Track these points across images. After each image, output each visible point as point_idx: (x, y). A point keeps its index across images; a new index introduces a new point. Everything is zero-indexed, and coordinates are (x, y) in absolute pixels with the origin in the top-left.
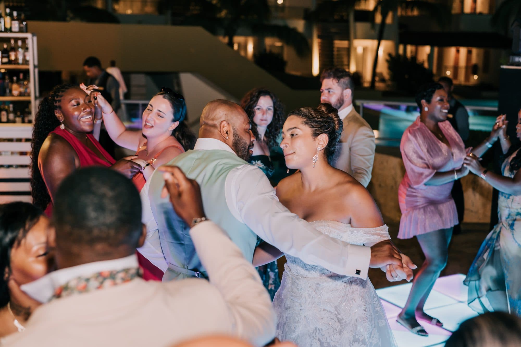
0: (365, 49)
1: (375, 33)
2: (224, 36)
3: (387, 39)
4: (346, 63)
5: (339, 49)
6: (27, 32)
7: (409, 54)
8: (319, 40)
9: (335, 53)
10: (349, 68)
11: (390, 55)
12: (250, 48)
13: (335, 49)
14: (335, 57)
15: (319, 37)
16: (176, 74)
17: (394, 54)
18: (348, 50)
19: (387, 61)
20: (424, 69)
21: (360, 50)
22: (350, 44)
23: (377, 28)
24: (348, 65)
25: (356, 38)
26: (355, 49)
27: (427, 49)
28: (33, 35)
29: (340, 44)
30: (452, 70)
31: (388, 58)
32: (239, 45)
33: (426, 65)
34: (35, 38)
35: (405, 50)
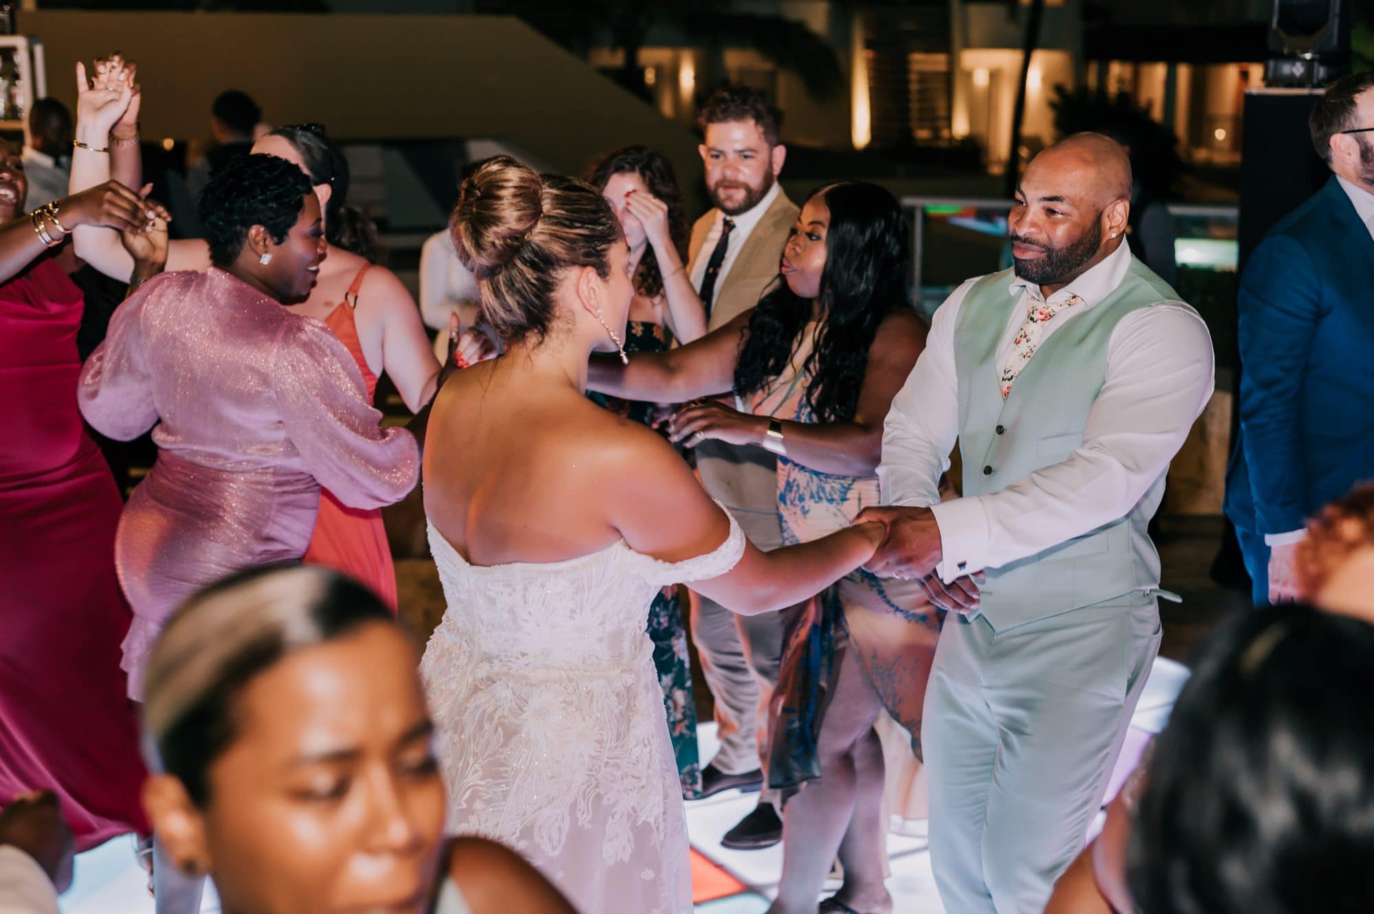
0: (994, 76)
1: (1017, 31)
2: (614, 48)
3: (1049, 46)
4: (942, 112)
5: (924, 77)
6: (13, 32)
7: (1113, 88)
8: (870, 54)
9: (914, 87)
10: (950, 126)
11: (1059, 89)
12: (687, 79)
13: (913, 77)
14: (914, 96)
15: (869, 45)
16: (458, 144)
17: (1069, 86)
18: (948, 80)
19: (1052, 105)
20: (1152, 124)
21: (981, 79)
22: (953, 63)
23: (1024, 18)
24: (949, 120)
25: (968, 45)
26: (969, 75)
27: (1159, 72)
28: (32, 39)
29: (924, 62)
30: (1229, 124)
31: (1054, 97)
32: (659, 70)
33: (1157, 113)
34: (39, 50)
35: (1103, 74)
